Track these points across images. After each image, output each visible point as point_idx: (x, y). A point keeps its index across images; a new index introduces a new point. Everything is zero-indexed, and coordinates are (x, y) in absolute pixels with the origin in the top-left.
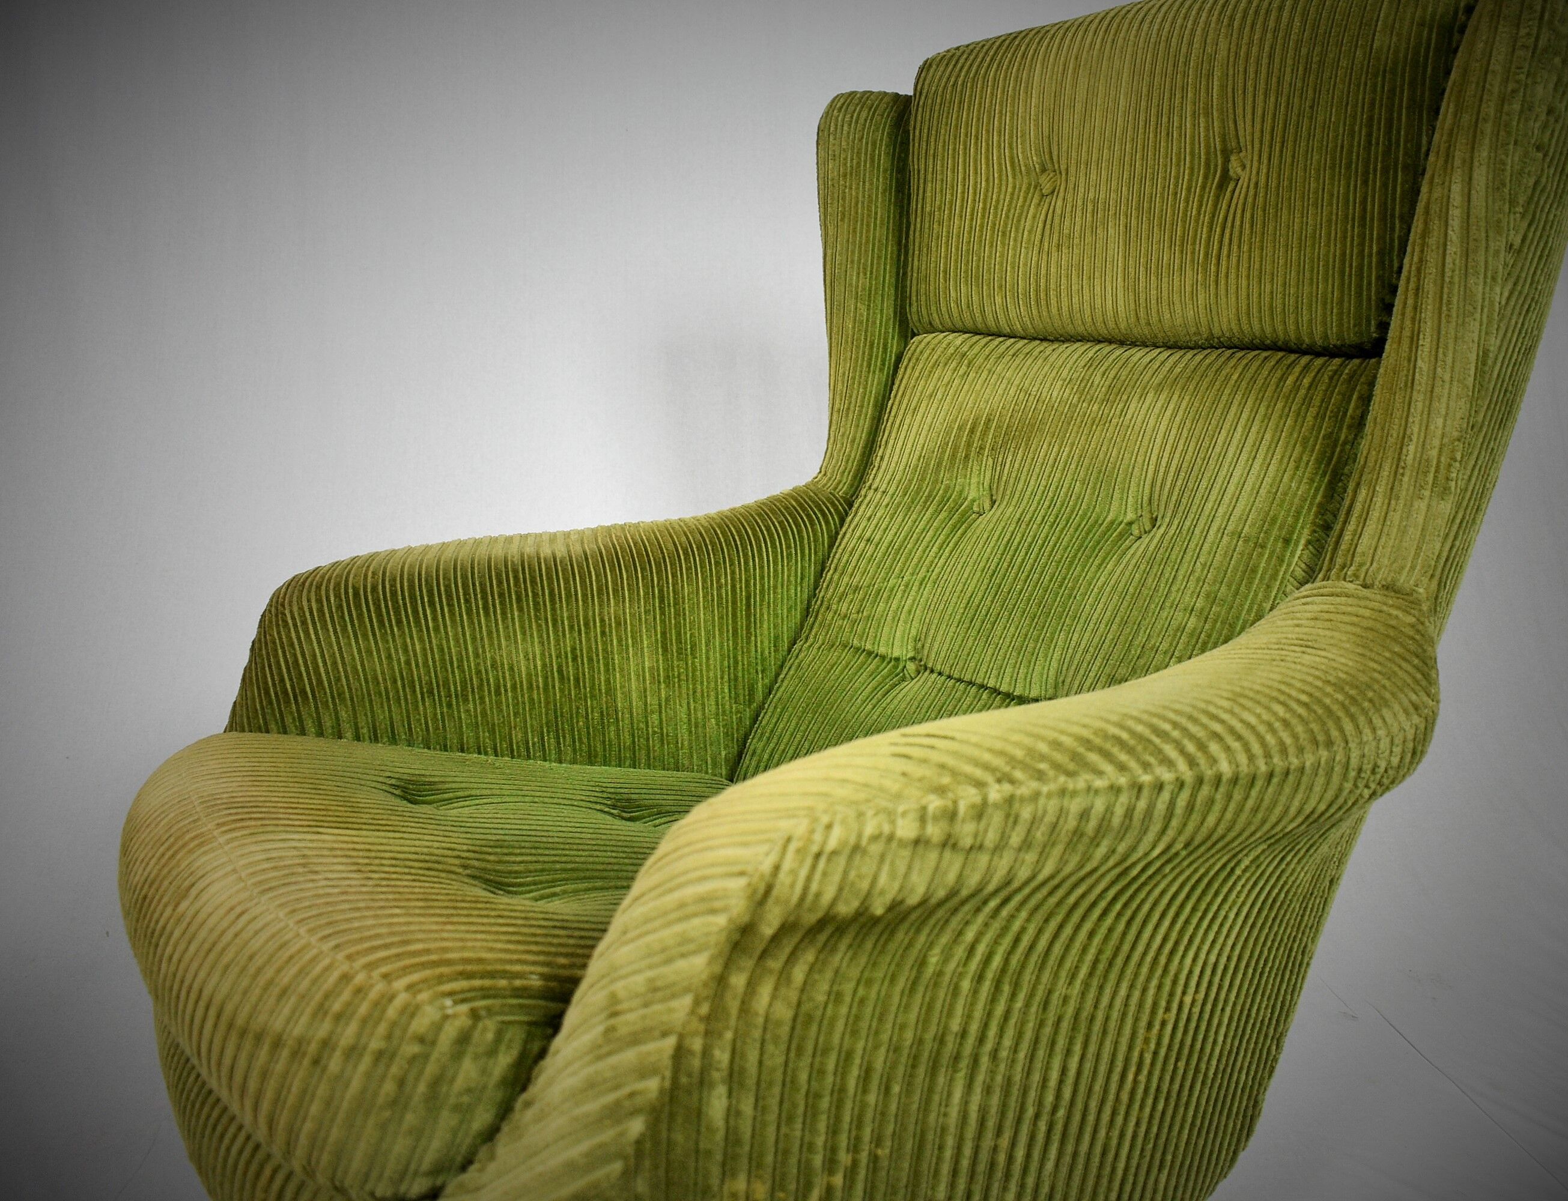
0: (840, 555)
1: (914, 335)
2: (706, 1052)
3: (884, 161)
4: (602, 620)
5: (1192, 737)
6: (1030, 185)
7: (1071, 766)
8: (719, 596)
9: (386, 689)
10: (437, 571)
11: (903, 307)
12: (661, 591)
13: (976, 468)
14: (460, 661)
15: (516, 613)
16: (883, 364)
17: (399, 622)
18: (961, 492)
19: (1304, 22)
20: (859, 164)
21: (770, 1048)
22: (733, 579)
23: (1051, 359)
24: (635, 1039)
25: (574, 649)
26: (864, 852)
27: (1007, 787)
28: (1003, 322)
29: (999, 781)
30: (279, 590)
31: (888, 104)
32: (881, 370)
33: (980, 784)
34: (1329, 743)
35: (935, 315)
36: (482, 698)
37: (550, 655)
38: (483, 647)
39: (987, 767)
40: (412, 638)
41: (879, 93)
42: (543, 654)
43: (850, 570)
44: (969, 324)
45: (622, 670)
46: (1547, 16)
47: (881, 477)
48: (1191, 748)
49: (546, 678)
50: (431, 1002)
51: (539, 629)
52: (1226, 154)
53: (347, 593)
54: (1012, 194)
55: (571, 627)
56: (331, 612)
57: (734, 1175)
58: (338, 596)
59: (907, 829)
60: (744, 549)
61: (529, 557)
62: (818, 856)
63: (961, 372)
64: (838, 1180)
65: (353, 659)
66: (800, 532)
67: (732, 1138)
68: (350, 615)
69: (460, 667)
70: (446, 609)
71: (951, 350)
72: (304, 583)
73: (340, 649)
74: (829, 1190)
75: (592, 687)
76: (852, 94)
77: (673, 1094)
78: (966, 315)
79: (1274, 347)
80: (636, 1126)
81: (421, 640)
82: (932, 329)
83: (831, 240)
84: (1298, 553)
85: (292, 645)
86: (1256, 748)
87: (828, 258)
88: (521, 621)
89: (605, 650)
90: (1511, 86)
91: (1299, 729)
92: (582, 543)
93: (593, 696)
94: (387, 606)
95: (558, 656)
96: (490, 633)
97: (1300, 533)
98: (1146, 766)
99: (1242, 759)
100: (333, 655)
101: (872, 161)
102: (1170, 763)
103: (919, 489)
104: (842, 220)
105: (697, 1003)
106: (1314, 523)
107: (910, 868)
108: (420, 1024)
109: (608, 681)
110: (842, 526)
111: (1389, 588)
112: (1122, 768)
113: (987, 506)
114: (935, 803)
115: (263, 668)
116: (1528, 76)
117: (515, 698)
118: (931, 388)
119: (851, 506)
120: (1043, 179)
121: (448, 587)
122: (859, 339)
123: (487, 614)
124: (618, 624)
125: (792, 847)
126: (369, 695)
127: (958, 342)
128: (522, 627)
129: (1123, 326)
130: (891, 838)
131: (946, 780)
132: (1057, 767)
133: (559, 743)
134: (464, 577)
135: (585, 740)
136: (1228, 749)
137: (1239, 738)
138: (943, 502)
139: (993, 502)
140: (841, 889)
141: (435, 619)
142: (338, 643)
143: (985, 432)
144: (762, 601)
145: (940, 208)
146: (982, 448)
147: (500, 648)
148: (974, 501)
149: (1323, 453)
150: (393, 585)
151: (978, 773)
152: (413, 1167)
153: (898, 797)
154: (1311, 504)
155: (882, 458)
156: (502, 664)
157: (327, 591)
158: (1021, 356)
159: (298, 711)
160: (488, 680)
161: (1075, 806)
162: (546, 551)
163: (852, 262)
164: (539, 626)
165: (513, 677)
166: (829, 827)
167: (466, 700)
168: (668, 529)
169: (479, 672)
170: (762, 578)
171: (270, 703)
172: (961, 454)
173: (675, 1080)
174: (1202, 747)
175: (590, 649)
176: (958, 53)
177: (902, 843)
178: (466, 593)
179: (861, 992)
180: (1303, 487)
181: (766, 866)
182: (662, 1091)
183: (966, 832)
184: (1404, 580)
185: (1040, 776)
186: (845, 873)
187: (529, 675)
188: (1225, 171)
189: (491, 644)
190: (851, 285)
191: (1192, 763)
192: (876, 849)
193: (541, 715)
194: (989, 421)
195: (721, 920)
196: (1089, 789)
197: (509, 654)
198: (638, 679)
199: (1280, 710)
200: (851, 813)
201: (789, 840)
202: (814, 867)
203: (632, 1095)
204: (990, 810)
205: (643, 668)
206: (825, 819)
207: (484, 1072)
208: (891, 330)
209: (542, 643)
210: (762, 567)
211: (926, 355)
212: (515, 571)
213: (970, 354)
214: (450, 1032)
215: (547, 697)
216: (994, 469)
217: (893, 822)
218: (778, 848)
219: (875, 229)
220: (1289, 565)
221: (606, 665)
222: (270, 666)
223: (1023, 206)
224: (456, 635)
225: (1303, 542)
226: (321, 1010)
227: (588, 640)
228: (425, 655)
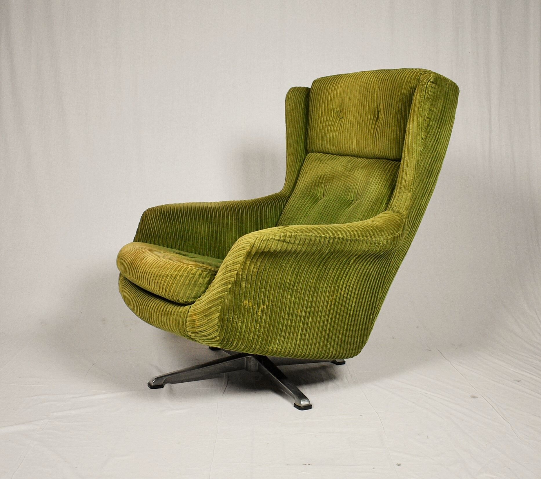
0: (285, 210)
1: (309, 153)
2: (242, 275)
3: (303, 106)
4: (223, 223)
5: (334, 230)
6: (337, 115)
7: (309, 232)
8: (253, 219)
9: (170, 236)
10: (183, 209)
11: (306, 146)
12: (238, 217)
13: (320, 187)
14: (188, 231)
15: (202, 220)
16: (300, 161)
17: (174, 220)
18: (316, 194)
19: (391, 84)
20: (296, 107)
21: (253, 277)
22: (257, 215)
23: (340, 160)
24: (231, 271)
25: (216, 230)
26: (270, 241)
27: (296, 233)
28: (330, 151)
29: (294, 232)
30: (145, 211)
31: (305, 90)
32: (300, 162)
33: (290, 232)
34: (367, 236)
35: (314, 148)
36: (193, 240)
37: (210, 231)
38: (194, 228)
39: (293, 230)
40: (177, 224)
41: (303, 87)
42: (208, 231)
43: (287, 214)
44: (322, 151)
45: (227, 237)
46: (427, 91)
47: (296, 190)
48: (334, 232)
49: (208, 237)
50: (195, 268)
51: (207, 225)
52: (378, 112)
53: (162, 212)
54: (333, 117)
55: (215, 225)
56: (158, 217)
57: (246, 300)
58: (160, 213)
59: (277, 238)
60: (261, 208)
61: (205, 207)
62: (262, 240)
63: (319, 163)
64: (265, 307)
65: (163, 228)
66: (276, 204)
67: (246, 292)
68: (163, 218)
69: (188, 232)
70: (185, 218)
71: (317, 157)
72: (151, 210)
73: (160, 225)
74: (264, 308)
75: (220, 240)
76: (296, 87)
77: (236, 281)
78: (321, 148)
79: (385, 159)
80: (230, 286)
81: (179, 224)
82: (313, 152)
83: (288, 127)
84: (384, 206)
85: (149, 224)
86: (348, 234)
87: (287, 132)
88: (203, 222)
89: (223, 231)
90: (420, 105)
91: (359, 232)
92: (219, 204)
93: (220, 243)
94: (171, 216)
95: (212, 232)
96: (195, 224)
97: (384, 201)
98: (324, 234)
99: (345, 235)
100: (158, 227)
101: (300, 106)
102: (329, 234)
103: (306, 193)
104: (291, 122)
105: (241, 265)
106: (387, 199)
107: (278, 244)
108: (193, 272)
109: (224, 239)
110: (287, 203)
111: (397, 212)
112: (319, 233)
113: (322, 197)
114: (282, 234)
115: (142, 229)
116: (423, 103)
117: (201, 241)
118: (311, 167)
119: (289, 198)
120: (341, 114)
121: (186, 213)
122: (294, 154)
123: (195, 220)
124: (227, 224)
125: (258, 239)
126: (167, 237)
127: (319, 155)
128: (203, 224)
129: (356, 152)
130: (274, 239)
131: (285, 231)
132: (305, 231)
133: (211, 254)
134: (190, 210)
135: (217, 254)
136: (342, 233)
137: (345, 232)
138: (312, 196)
139: (324, 196)
140: (265, 246)
141: (182, 220)
142: (160, 224)
143: (323, 179)
144: (265, 221)
145: (315, 120)
146: (322, 183)
147: (198, 228)
148: (319, 196)
149: (391, 183)
150: (173, 211)
151: (291, 231)
152: (191, 296)
153: (276, 233)
154: (387, 195)
155: (298, 185)
156: (198, 232)
157: (157, 212)
158: (334, 159)
159: (150, 239)
160: (194, 236)
161: (308, 238)
162: (209, 206)
163: (293, 133)
164: (207, 224)
165: (200, 236)
166: (264, 236)
167: (189, 241)
168: (241, 202)
169: (192, 234)
170: (265, 215)
171: (144, 237)
172: (317, 184)
173: (236, 279)
174: (336, 232)
175: (220, 230)
176: (322, 79)
177: (277, 240)
178: (190, 214)
179: (270, 270)
180: (386, 191)
181: (253, 242)
182: (234, 280)
183: (288, 240)
184: (401, 211)
185: (302, 232)
186: (266, 244)
187: (204, 235)
188: (378, 116)
189: (196, 227)
190: (293, 139)
191: (333, 234)
192: (272, 240)
193: (207, 246)
194: (324, 176)
195: (245, 251)
196: (311, 236)
197: (200, 230)
198: (231, 239)
199: (356, 229)
200: (268, 235)
201: (257, 238)
202: (261, 242)
203: (229, 280)
204: (292, 236)
205: (233, 236)
206: (263, 235)
207: (204, 281)
208: (303, 151)
209: (208, 228)
210: (265, 213)
211: (310, 158)
212: (202, 210)
213: (321, 159)
214: (198, 273)
215: (209, 242)
216: (324, 188)
217: (275, 237)
218: (255, 239)
219: (300, 124)
220: (381, 208)
221: (224, 235)
222: (144, 229)
223: (335, 121)
224: (187, 224)
225: (385, 203)
226: (175, 270)
227: (219, 228)
228: (180, 229)
